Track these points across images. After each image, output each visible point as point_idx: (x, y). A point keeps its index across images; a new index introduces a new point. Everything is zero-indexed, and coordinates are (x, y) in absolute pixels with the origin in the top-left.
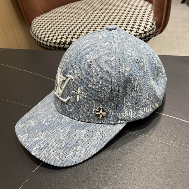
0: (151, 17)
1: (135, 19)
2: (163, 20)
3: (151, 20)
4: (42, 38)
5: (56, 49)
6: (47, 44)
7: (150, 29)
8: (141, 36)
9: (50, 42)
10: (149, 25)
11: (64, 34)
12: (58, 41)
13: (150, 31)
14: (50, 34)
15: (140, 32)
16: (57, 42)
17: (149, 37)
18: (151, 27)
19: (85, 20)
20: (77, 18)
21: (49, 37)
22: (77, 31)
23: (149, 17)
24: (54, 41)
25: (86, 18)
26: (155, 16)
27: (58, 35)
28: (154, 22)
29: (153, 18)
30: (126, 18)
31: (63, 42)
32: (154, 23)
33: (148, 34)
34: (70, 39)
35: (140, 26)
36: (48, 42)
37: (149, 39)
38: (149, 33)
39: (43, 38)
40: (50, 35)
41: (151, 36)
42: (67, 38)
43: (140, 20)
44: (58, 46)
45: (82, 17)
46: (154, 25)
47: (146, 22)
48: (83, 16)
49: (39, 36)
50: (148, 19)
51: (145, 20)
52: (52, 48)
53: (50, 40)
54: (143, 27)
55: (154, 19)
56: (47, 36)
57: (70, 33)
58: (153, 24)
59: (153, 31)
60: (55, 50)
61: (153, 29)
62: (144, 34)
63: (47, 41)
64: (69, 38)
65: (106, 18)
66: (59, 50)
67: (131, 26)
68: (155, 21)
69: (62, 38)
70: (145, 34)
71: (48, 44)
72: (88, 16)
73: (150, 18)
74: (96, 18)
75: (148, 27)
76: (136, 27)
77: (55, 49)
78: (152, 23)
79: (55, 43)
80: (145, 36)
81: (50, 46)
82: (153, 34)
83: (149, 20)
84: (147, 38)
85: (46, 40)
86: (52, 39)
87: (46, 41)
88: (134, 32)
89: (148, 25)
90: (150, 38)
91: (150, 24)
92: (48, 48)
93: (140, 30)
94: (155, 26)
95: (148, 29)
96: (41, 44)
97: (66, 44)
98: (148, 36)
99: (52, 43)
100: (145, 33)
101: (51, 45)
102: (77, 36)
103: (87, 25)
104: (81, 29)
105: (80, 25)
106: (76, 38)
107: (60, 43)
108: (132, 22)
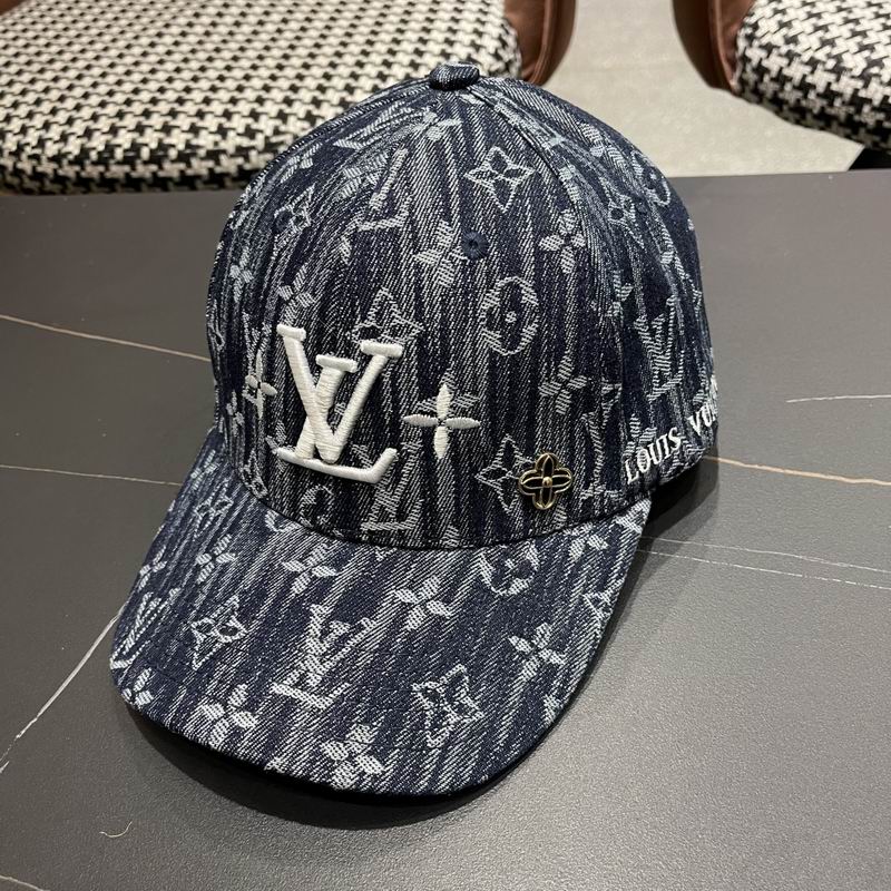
0: (494, 14)
1: (426, 24)
2: (547, 25)
3: (493, 28)
5: (69, 184)
6: (20, 165)
7: (493, 69)
9: (36, 157)
10: (485, 47)
11: (99, 111)
12: (73, 147)
13: (492, 74)
14: (30, 115)
16: (70, 153)
18: (497, 56)
19: (192, 39)
20: (152, 32)
22: (158, 95)
23: (486, 13)
24: (51, 149)
25: (199, 29)
26: (510, 7)
27: (70, 121)
28: (507, 32)
29: (504, 18)
30: (381, 20)
31: (99, 153)
32: (511, 41)
34: (131, 136)
35: (447, 56)
36: (24, 156)
40: (27, 122)
42: (114, 130)
43: (444, 26)
44: (78, 173)
45: (179, 25)
46: (508, 49)
47: (474, 37)
48: (182, 21)
50: (483, 23)
51: (467, 26)
52: (47, 183)
53: (33, 148)
54: (461, 59)
55: (507, 23)
56: (15, 125)
57: (124, 108)
58: (504, 44)
59: (506, 74)
60: (63, 192)
61: (508, 65)
63: (17, 153)
64: (122, 132)
65: (294, 25)
66: (84, 193)
67: (406, 60)
68: (513, 32)
69: (88, 133)
71: (26, 165)
72: (205, 20)
73: (490, 17)
74: (246, 29)
75: (484, 58)
76: (430, 61)
77: (65, 187)
78: (500, 39)
79: (57, 159)
81: (38, 176)
83: (488, 28)
85: (14, 148)
86: (41, 143)
87: (11, 153)
89: (483, 51)
91: (491, 44)
92: (28, 184)
94: (514, 51)
95: (487, 67)
97: (112, 162)
99: (44, 158)
101: (40, 169)
102: (163, 119)
103: (207, 64)
104: (179, 85)
105: (170, 66)
106: (159, 127)
107: (83, 156)
108: (410, 41)
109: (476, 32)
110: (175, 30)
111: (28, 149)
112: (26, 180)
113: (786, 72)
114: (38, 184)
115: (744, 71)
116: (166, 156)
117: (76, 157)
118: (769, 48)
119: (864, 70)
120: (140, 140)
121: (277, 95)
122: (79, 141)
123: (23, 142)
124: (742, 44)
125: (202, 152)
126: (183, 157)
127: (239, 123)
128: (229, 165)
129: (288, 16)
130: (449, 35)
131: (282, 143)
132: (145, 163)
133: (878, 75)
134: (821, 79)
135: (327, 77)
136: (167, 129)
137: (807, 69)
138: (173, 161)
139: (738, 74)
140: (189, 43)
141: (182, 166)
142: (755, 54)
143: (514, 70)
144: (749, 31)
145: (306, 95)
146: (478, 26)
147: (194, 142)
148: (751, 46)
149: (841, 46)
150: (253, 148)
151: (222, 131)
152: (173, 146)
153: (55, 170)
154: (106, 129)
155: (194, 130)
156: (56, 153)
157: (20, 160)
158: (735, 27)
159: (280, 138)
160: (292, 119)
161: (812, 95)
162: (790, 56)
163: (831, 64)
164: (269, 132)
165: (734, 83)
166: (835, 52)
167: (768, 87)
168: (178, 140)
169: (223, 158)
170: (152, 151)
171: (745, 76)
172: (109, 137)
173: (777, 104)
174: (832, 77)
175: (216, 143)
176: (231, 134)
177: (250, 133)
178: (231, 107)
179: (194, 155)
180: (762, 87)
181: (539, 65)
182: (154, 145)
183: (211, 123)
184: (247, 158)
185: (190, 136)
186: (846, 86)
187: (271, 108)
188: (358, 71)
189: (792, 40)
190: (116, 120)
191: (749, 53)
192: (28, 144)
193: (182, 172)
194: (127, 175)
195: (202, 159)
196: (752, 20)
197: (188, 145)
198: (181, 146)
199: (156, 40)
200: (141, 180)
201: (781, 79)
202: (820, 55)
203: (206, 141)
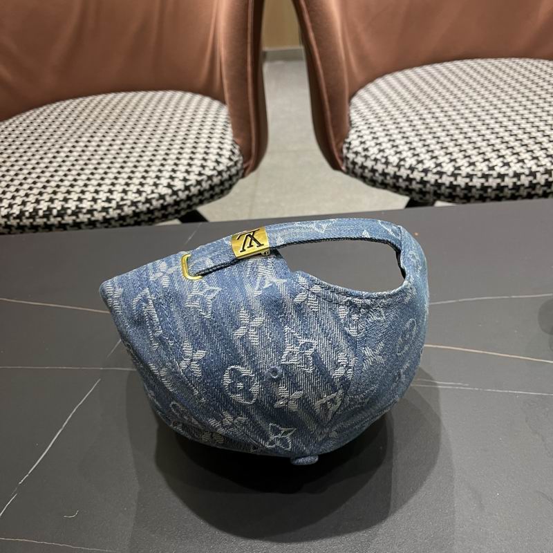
0: (228, 139)
1: (194, 145)
3: (228, 146)
7: (229, 165)
8: (212, 181)
10: (224, 155)
11: (29, 192)
12: (16, 210)
13: (229, 168)
15: (208, 172)
16: (14, 213)
17: (230, 182)
18: (230, 159)
19: (75, 154)
20: (54, 150)
22: (60, 183)
23: (223, 139)
24: (4, 212)
25: (79, 149)
26: (235, 135)
27: (14, 198)
28: (235, 148)
29: (233, 141)
31: (30, 213)
32: (237, 151)
33: (225, 176)
34: (47, 204)
35: (206, 160)
37: (231, 187)
38: (229, 172)
41: (234, 179)
42: (38, 201)
43: (203, 145)
44: (18, 223)
45: (68, 147)
46: (236, 155)
47: (218, 150)
48: (69, 145)
50: (223, 144)
51: (215, 145)
54: (212, 161)
55: (234, 143)
57: (43, 190)
58: (233, 153)
59: (235, 168)
60: (9, 233)
61: (236, 163)
62: (217, 176)
64: (42, 202)
65: (128, 146)
67: (185, 162)
68: (237, 147)
69: (24, 203)
70: (219, 177)
72: (82, 144)
73: (226, 141)
74: (103, 148)
75: (224, 160)
76: (198, 162)
77: (11, 230)
78: (231, 151)
79: (7, 216)
80: (221, 180)
82: (234, 175)
83: (225, 146)
84: (227, 185)
88: (195, 174)
89: (223, 157)
90: (234, 184)
91: (227, 153)
93: (207, 169)
94: (239, 156)
95: (225, 165)
97: (37, 217)
98: (227, 180)
100: (220, 173)
102: (63, 195)
103: (84, 167)
104: (70, 178)
105: (65, 168)
106: (61, 199)
107: (21, 215)
108: (187, 153)
109: (220, 148)
110: (66, 149)
113: (365, 164)
115: (347, 164)
116: (66, 213)
117: (18, 215)
118: (356, 153)
119: (398, 163)
120: (52, 206)
121: (122, 181)
122: (19, 207)
124: (345, 151)
125: (84, 211)
126: (75, 213)
127: (103, 196)
128: (98, 216)
129: (124, 141)
130: (206, 150)
131: (125, 205)
132: (55, 217)
133: (403, 165)
134: (380, 167)
135: (146, 171)
136: (66, 200)
137: (373, 163)
138: (70, 216)
139: (345, 164)
140: (74, 156)
141: (74, 218)
142: (351, 156)
143: (239, 165)
144: (347, 145)
145: (136, 181)
146: (220, 145)
147: (80, 206)
148: (349, 152)
149: (388, 152)
150: (110, 207)
151: (94, 200)
152: (69, 208)
153: (6, 222)
154: (33, 201)
155: (80, 200)
156: (6, 213)
158: (341, 144)
159: (124, 202)
160: (130, 193)
161: (377, 174)
162: (366, 157)
163: (383, 160)
164: (118, 199)
165: (344, 168)
166: (385, 155)
167: (359, 171)
168: (72, 205)
169: (95, 213)
170: (58, 211)
171: (348, 166)
172: (35, 205)
173: (363, 178)
174: (384, 166)
175: (92, 206)
176: (99, 201)
177: (109, 200)
178: (98, 188)
179: (80, 212)
180: (355, 171)
181: (251, 162)
182: (59, 208)
183: (88, 196)
184: (108, 213)
185: (78, 203)
186: (391, 170)
187: (119, 188)
188: (162, 168)
189: (366, 150)
190: (38, 196)
191: (348, 155)
193: (74, 221)
194: (45, 223)
195: (85, 214)
196: (348, 140)
197: (77, 207)
198: (74, 208)
199: (56, 155)
200: (53, 225)
201: (363, 167)
202: (379, 157)
203: (86, 205)
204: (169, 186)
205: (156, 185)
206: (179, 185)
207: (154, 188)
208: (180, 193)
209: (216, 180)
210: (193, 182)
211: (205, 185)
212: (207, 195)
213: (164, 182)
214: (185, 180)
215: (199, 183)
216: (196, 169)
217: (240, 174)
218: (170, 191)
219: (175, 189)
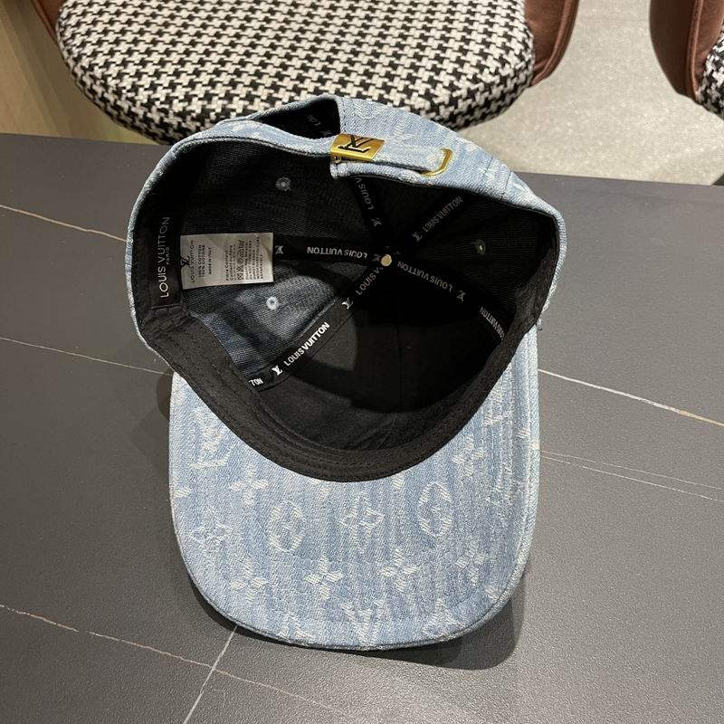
0: (518, 19)
1: (467, 25)
2: (560, 34)
3: (518, 34)
4: (124, 91)
6: (149, 115)
7: (517, 67)
8: (491, 93)
9: (166, 112)
10: (513, 50)
11: (215, 78)
12: (196, 107)
13: (517, 72)
14: (157, 74)
15: (487, 77)
16: (193, 112)
17: (513, 95)
18: (521, 57)
19: (279, 17)
21: (153, 87)
22: (261, 69)
23: (513, 19)
24: (177, 106)
25: (284, 8)
26: (529, 16)
27: (192, 85)
28: (529, 37)
29: (525, 24)
30: (430, 16)
31: (217, 114)
32: (530, 44)
33: (510, 85)
34: (242, 103)
35: (485, 56)
36: (154, 109)
37: (512, 101)
38: (515, 80)
39: (129, 91)
40: (155, 80)
41: (519, 91)
42: (229, 97)
43: (481, 28)
46: (529, 51)
47: (505, 40)
49: (112, 82)
50: (512, 28)
51: (499, 29)
52: (171, 131)
53: (162, 103)
54: (495, 59)
55: (528, 28)
56: (146, 81)
57: (235, 78)
58: (526, 47)
59: (526, 72)
61: (528, 63)
62: (498, 85)
63: (148, 105)
64: (236, 99)
65: (360, 13)
67: (453, 56)
68: (531, 35)
69: (208, 97)
70: (501, 87)
71: (155, 116)
73: (516, 23)
75: (512, 58)
78: (524, 43)
79: (183, 114)
80: (502, 92)
81: (163, 125)
82: (525, 82)
83: (515, 33)
84: (508, 99)
85: (145, 101)
86: (169, 100)
87: (142, 104)
88: (468, 79)
89: (511, 52)
90: (517, 98)
91: (517, 47)
93: (486, 71)
94: (532, 53)
95: (513, 66)
96: (122, 113)
98: (511, 92)
99: (171, 112)
100: (504, 80)
101: (166, 120)
102: (267, 91)
103: (296, 43)
104: (276, 61)
105: (265, 42)
106: (264, 98)
107: (204, 115)
108: (455, 39)
109: (506, 35)
110: (264, 7)
111: (157, 103)
112: (153, 127)
114: (163, 131)
115: (709, 87)
117: (198, 115)
121: (356, 78)
122: (200, 103)
123: (153, 97)
124: (710, 67)
130: (485, 37)
135: (393, 65)
136: (271, 100)
140: (277, 21)
144: (717, 58)
145: (378, 81)
146: (507, 30)
148: (718, 71)
153: (179, 123)
154: (223, 95)
156: (181, 110)
157: (150, 111)
158: (707, 52)
165: (698, 93)
171: (708, 91)
172: (225, 102)
178: (320, 86)
187: (352, 90)
188: (417, 63)
190: (230, 88)
191: (715, 75)
192: (158, 99)
199: (250, 14)
204: (428, 96)
205: (408, 92)
206: (442, 95)
207: (404, 96)
208: (442, 109)
209: (496, 91)
210: (464, 92)
211: (480, 99)
212: (477, 114)
213: (421, 87)
214: (452, 87)
215: (471, 94)
216: (469, 71)
217: (528, 82)
218: (427, 105)
219: (436, 101)
